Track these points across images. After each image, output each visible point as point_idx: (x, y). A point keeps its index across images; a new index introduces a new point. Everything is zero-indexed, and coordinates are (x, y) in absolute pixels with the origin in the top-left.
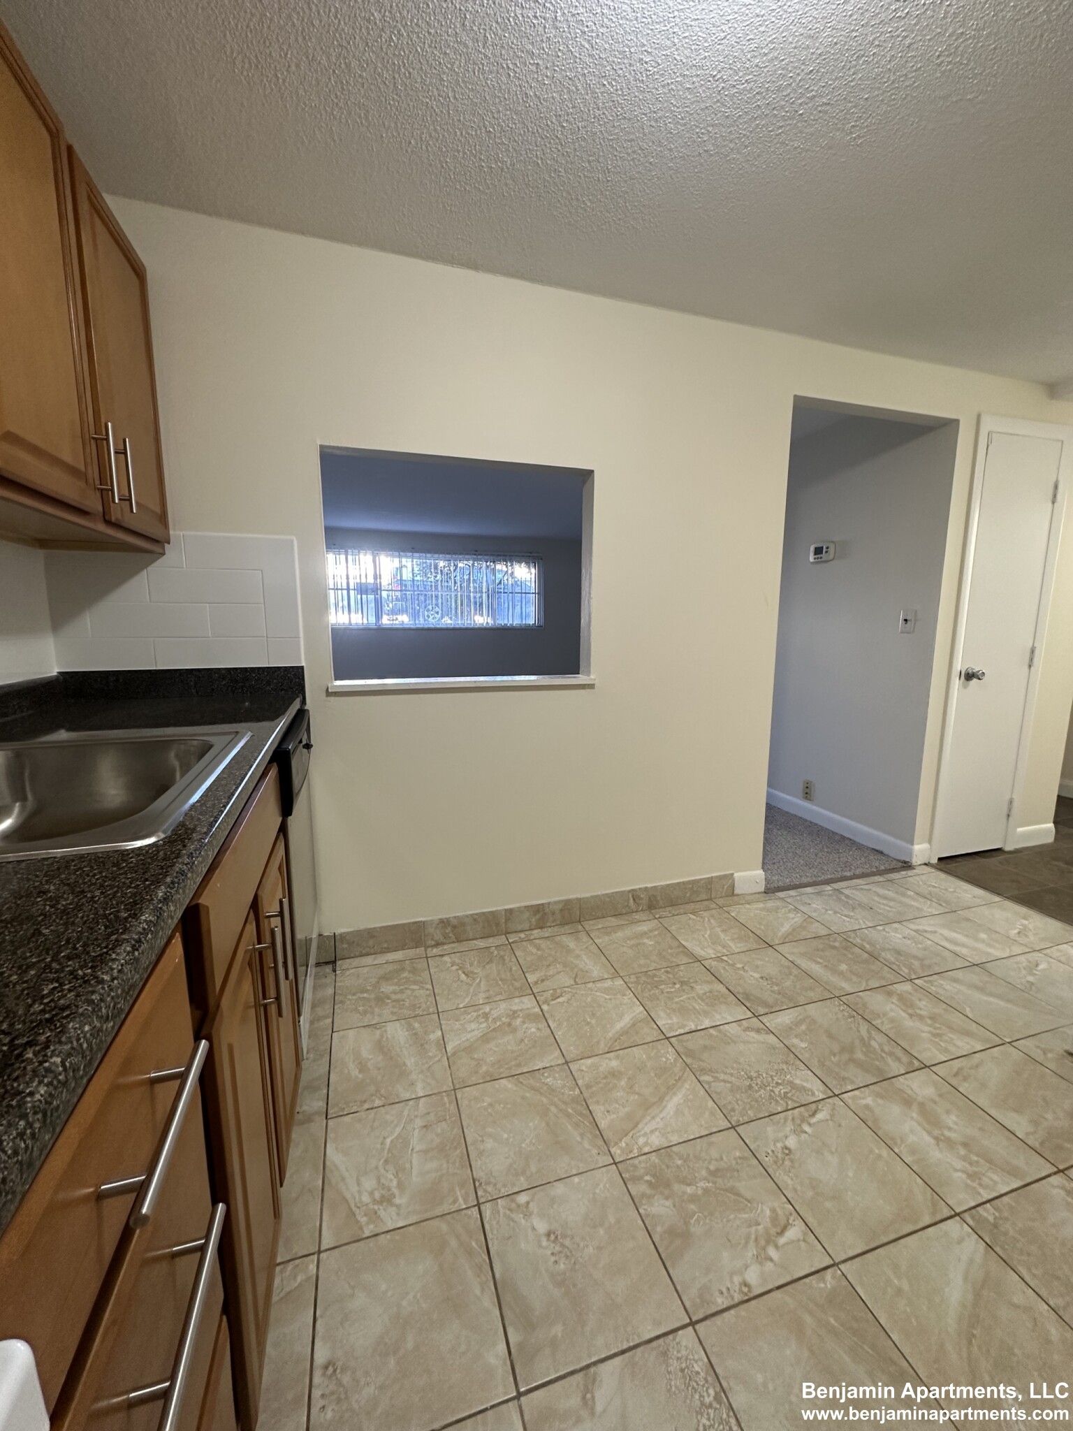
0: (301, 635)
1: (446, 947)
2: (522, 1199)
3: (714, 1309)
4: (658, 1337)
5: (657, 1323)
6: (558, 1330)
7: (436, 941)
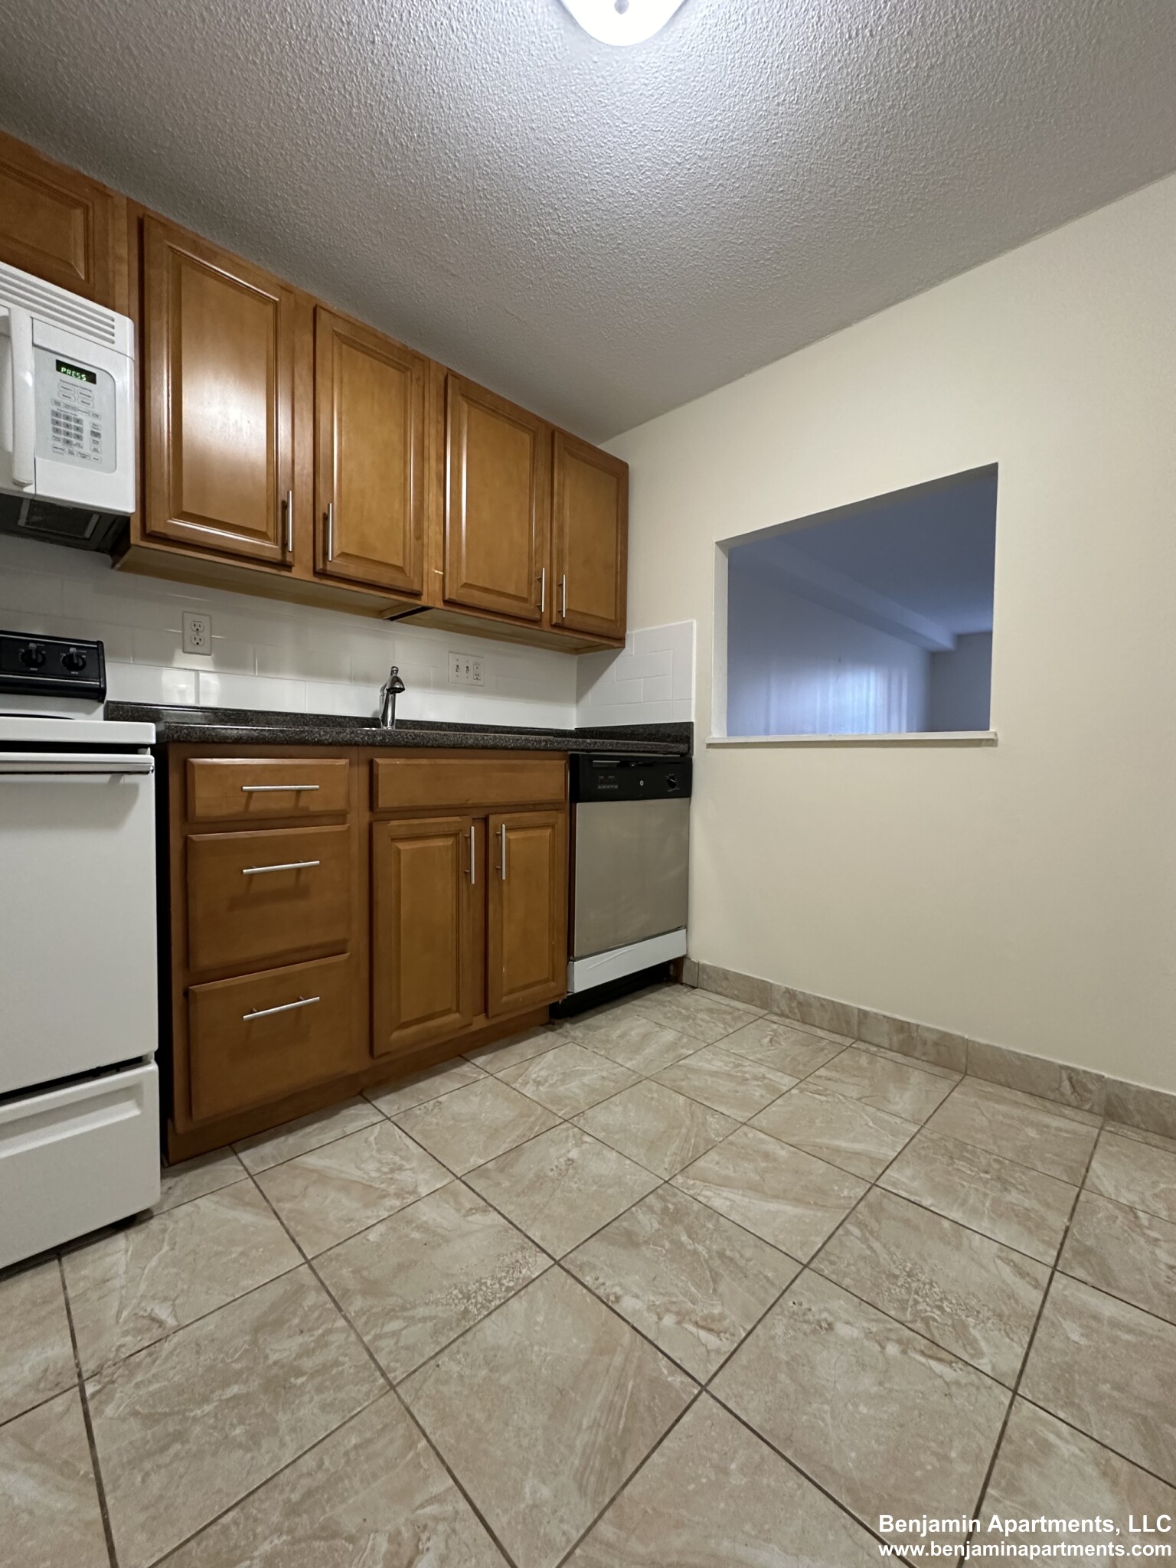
0: (694, 696)
1: (787, 1020)
2: (587, 1139)
3: (579, 1276)
4: (533, 1241)
5: (543, 1238)
6: (507, 1184)
7: (782, 1011)
